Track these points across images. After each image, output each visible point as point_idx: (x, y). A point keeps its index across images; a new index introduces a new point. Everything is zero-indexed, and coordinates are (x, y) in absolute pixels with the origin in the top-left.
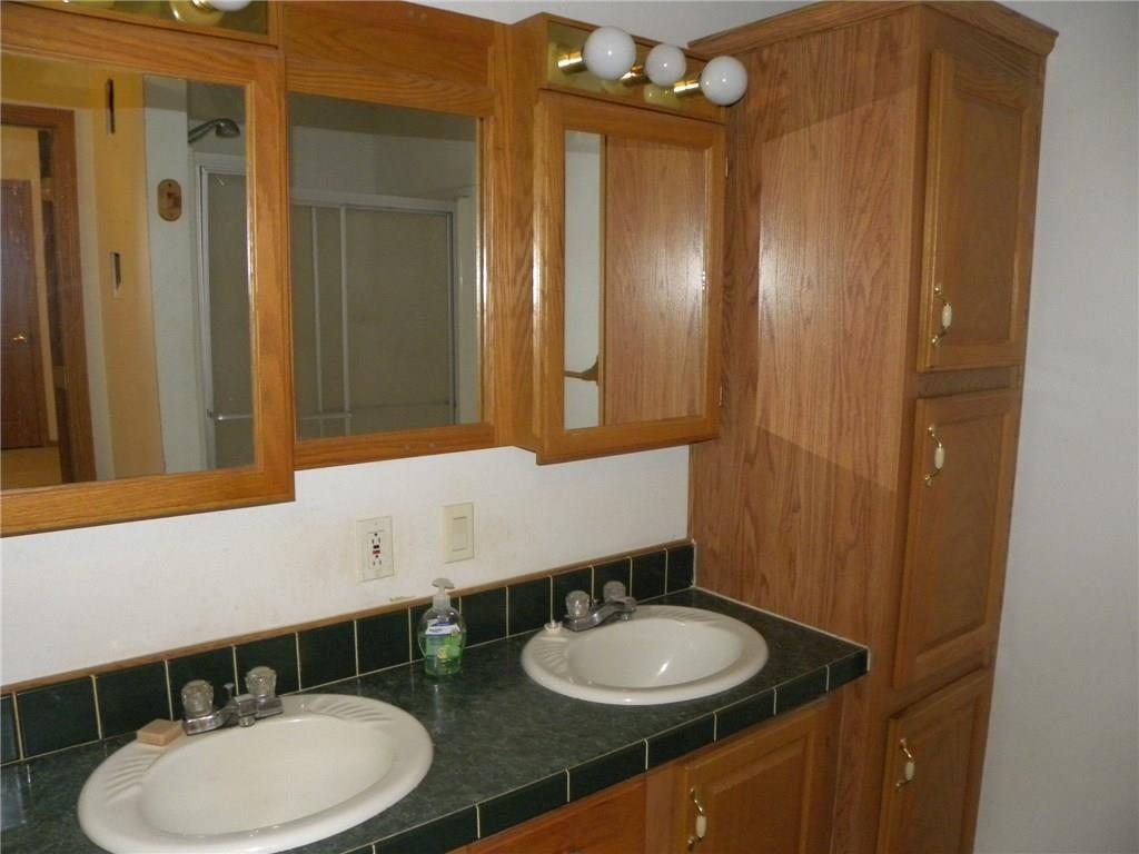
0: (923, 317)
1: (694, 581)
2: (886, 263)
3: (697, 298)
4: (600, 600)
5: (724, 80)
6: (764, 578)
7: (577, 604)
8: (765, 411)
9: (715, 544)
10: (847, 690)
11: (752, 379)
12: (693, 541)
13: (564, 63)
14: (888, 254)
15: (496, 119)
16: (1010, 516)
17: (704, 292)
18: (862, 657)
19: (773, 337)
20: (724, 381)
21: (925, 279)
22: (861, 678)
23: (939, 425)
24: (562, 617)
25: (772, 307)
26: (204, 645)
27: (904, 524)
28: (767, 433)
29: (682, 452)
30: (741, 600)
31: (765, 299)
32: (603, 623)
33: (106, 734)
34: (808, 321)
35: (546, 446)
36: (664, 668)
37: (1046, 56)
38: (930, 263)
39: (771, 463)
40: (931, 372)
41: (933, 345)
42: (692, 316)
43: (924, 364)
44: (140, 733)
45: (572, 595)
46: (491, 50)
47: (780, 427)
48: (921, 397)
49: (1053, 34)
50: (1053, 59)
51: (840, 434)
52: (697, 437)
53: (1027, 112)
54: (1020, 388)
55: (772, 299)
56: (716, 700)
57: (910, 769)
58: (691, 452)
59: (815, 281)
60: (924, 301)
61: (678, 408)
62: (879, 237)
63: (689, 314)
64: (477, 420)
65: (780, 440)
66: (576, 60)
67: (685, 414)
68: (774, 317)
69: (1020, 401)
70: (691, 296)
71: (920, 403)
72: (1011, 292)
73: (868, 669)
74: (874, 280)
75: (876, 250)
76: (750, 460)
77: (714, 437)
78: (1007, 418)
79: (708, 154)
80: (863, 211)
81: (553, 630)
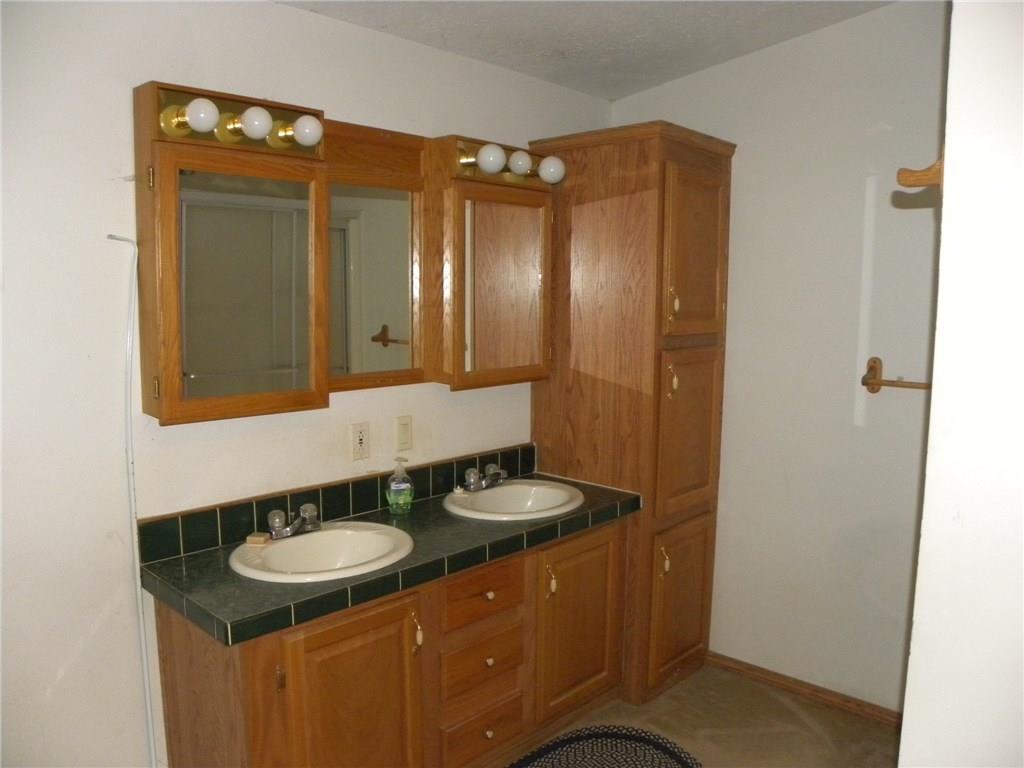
0: (664, 306)
1: (536, 468)
2: (643, 275)
3: (534, 294)
4: (483, 474)
5: (552, 170)
6: (579, 461)
7: (472, 477)
8: (577, 361)
9: (548, 443)
10: (629, 517)
11: (568, 342)
12: (535, 444)
13: (464, 160)
14: (645, 271)
15: (425, 193)
16: (721, 421)
17: (540, 292)
18: (637, 499)
19: (581, 318)
20: (552, 344)
21: (665, 285)
22: (637, 512)
23: (675, 365)
24: (463, 483)
25: (581, 301)
26: (272, 494)
27: (657, 420)
28: (578, 372)
29: (527, 386)
30: (565, 476)
31: (576, 295)
32: (487, 487)
33: (222, 544)
34: (601, 307)
35: (456, 381)
36: (529, 503)
37: (731, 157)
38: (668, 276)
39: (581, 391)
40: (669, 336)
41: (670, 322)
42: (532, 305)
43: (666, 331)
44: (248, 538)
45: (468, 471)
46: (422, 154)
47: (587, 367)
48: (666, 350)
49: (735, 146)
50: (735, 160)
51: (620, 373)
52: (536, 377)
53: (721, 189)
54: (723, 346)
55: (580, 293)
56: (558, 517)
57: (667, 564)
58: (533, 388)
59: (604, 284)
60: (664, 297)
61: (523, 361)
62: (639, 262)
63: (530, 303)
64: (410, 367)
65: (586, 375)
66: (472, 160)
67: (527, 363)
68: (581, 305)
69: (724, 353)
70: (531, 293)
71: (664, 353)
72: (715, 291)
73: (641, 506)
74: (637, 285)
75: (638, 269)
76: (569, 391)
77: (547, 378)
78: (716, 363)
79: (541, 210)
80: (630, 246)
81: (458, 491)
